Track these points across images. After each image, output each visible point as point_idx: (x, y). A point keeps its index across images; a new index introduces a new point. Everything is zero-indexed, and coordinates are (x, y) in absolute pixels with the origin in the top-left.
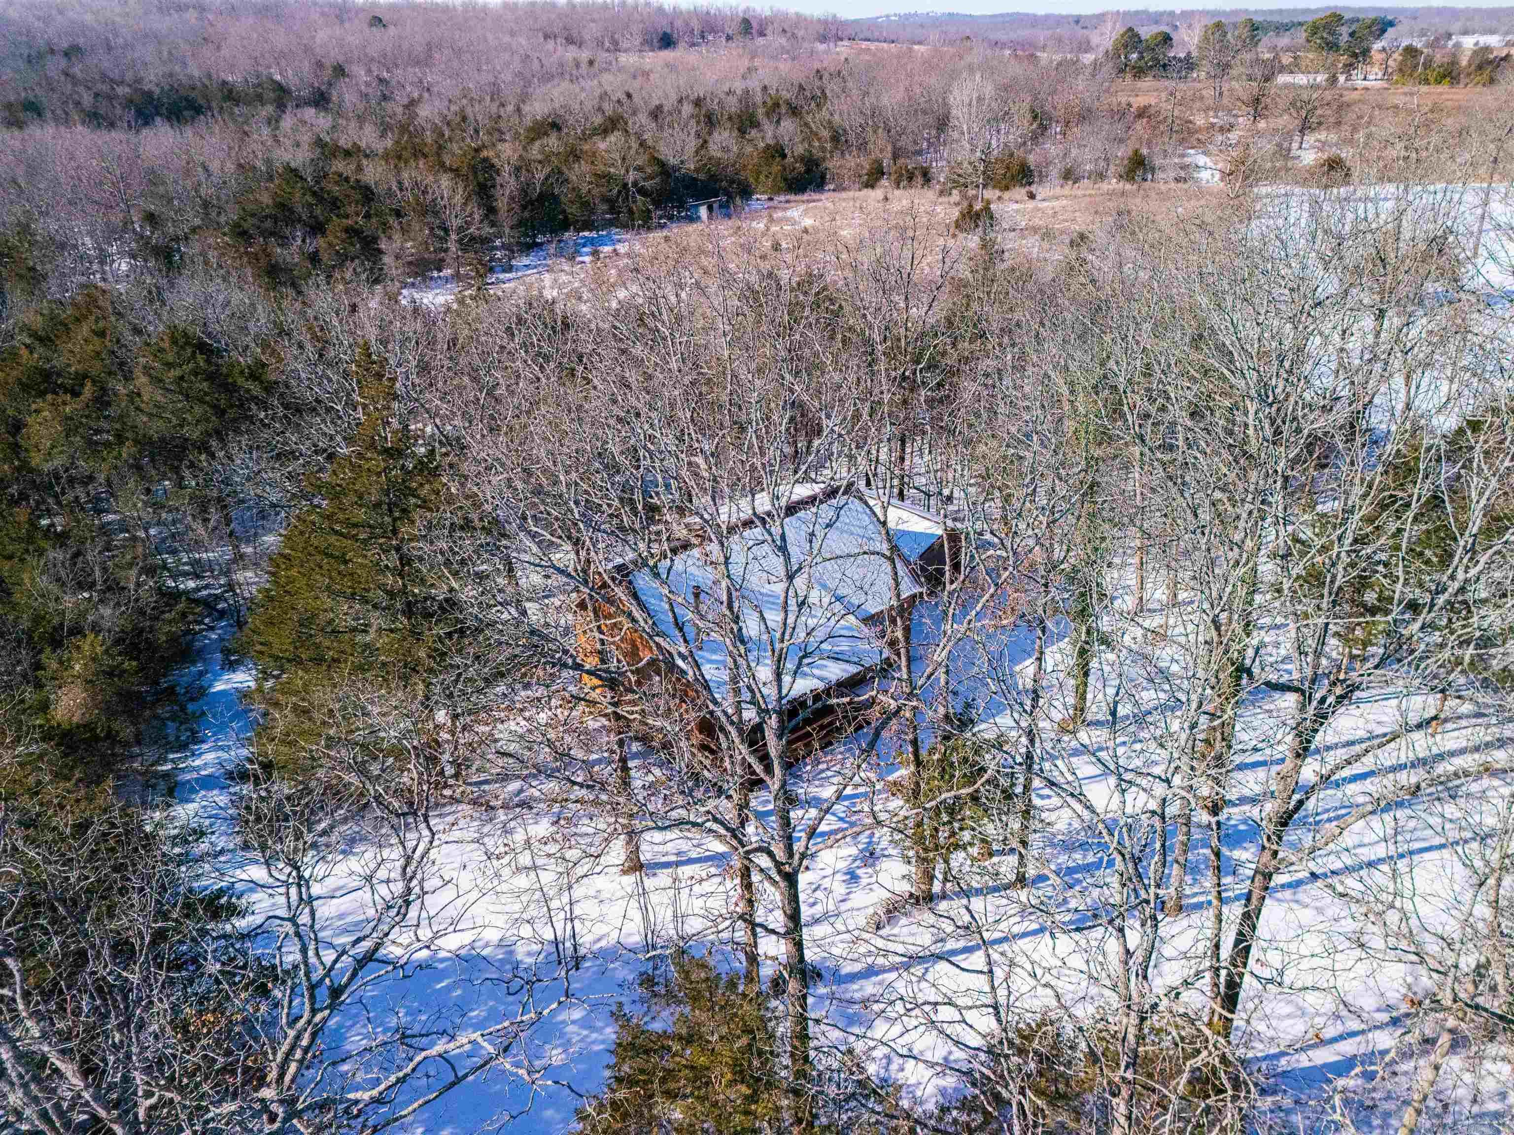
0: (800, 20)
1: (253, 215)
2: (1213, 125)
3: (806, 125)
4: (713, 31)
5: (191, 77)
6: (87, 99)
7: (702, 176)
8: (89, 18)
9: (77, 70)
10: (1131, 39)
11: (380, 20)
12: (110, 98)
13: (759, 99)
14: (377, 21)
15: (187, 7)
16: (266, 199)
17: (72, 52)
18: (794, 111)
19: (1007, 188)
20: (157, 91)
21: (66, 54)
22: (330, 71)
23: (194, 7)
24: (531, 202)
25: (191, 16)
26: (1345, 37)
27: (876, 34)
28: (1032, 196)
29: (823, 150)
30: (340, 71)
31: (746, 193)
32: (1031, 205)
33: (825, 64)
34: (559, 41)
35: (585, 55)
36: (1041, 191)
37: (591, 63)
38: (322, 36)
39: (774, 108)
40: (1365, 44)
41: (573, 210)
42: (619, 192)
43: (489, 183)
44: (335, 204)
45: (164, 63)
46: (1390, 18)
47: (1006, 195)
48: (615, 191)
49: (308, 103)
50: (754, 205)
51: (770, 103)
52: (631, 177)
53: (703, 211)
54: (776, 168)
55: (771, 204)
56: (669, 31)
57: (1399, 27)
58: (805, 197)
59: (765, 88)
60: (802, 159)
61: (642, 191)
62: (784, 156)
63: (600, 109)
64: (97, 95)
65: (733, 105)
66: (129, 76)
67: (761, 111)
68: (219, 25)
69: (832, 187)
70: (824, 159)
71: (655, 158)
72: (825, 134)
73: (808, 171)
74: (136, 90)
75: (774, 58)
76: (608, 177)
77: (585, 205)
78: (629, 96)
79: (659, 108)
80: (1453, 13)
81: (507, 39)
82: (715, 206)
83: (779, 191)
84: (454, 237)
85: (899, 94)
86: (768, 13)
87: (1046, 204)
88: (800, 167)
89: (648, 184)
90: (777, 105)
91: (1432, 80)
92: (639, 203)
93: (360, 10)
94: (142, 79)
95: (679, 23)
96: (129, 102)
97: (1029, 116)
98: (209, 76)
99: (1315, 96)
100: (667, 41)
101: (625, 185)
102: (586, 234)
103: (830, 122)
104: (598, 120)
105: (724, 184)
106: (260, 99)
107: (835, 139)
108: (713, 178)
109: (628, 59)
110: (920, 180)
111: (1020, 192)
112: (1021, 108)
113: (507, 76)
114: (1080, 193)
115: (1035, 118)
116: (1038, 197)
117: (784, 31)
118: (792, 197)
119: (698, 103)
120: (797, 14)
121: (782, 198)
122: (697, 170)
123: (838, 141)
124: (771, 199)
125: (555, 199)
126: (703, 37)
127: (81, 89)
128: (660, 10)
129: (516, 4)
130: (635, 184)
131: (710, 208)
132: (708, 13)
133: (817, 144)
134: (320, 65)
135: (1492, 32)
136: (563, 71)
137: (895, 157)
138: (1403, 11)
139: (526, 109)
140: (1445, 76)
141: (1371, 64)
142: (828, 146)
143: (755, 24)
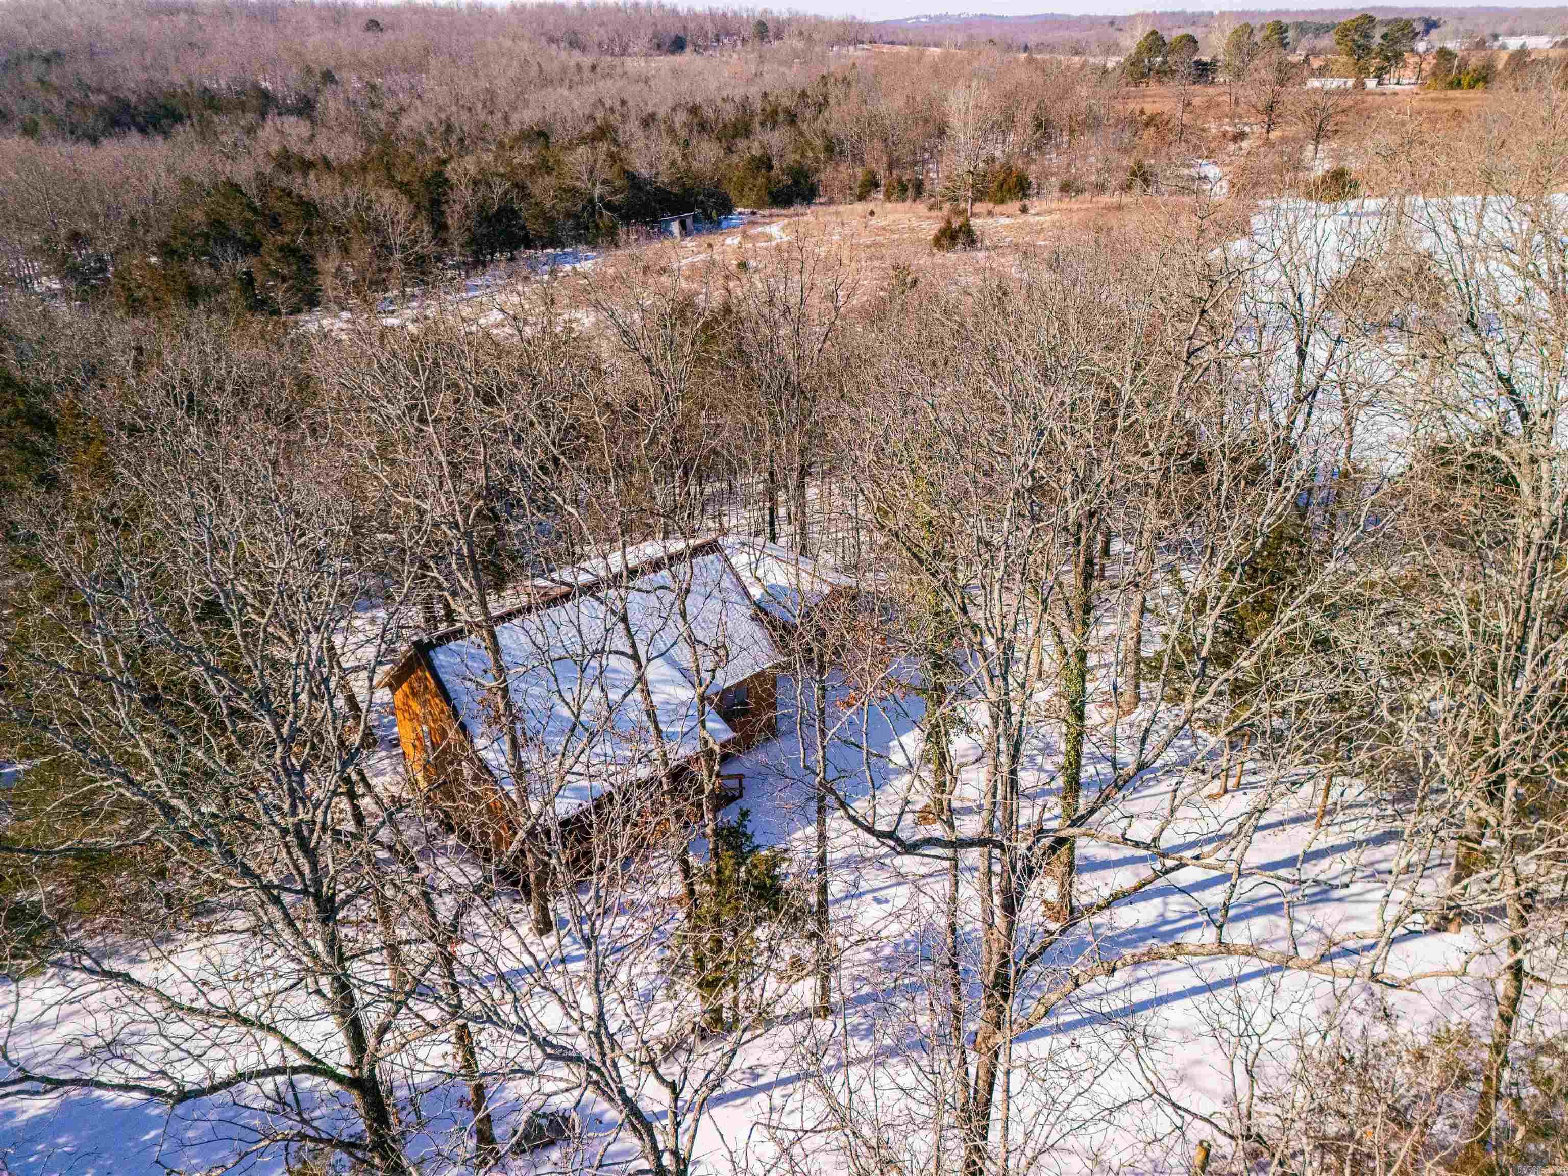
0: (819, 23)
1: (183, 233)
2: (1225, 134)
3: (801, 134)
4: (728, 34)
5: (171, 84)
6: (59, 107)
7: (676, 190)
8: (72, 23)
9: (53, 78)
10: (1155, 42)
11: (377, 24)
12: (83, 106)
13: (758, 105)
14: (373, 25)
15: (178, 11)
16: (199, 216)
17: (53, 58)
18: (792, 119)
19: (1002, 201)
20: (133, 99)
21: (47, 60)
22: (318, 78)
23: (186, 11)
24: (488, 219)
25: (182, 19)
26: (1377, 39)
27: (901, 37)
28: (1024, 210)
29: (817, 160)
30: (328, 77)
31: (725, 207)
32: (1023, 218)
33: (832, 69)
34: (562, 45)
35: (587, 61)
36: (1035, 205)
37: (594, 68)
38: (313, 41)
39: (772, 117)
40: (1397, 47)
41: (534, 227)
42: (584, 208)
43: (443, 199)
44: (275, 222)
45: (145, 69)
46: (1434, 18)
47: (999, 208)
48: (580, 207)
49: (290, 111)
50: (735, 219)
51: (768, 109)
52: (597, 191)
53: (675, 227)
54: (761, 180)
55: (752, 218)
56: (681, 34)
57: (1443, 29)
58: (791, 211)
59: (765, 95)
60: (790, 171)
61: (609, 206)
62: (770, 167)
63: (592, 118)
64: (70, 103)
65: (730, 113)
66: (108, 85)
67: (757, 120)
68: (209, 30)
69: (823, 200)
70: (817, 170)
71: (625, 171)
72: (818, 142)
73: (796, 182)
74: (111, 98)
75: (782, 63)
76: (574, 191)
77: (549, 221)
78: (623, 102)
79: (652, 116)
80: (1500, 14)
81: (508, 43)
82: (689, 222)
83: (761, 205)
84: (397, 256)
85: (899, 102)
86: (786, 15)
87: (1037, 218)
88: (787, 180)
89: (617, 199)
90: (775, 113)
91: (1465, 83)
92: (606, 219)
93: (358, 14)
94: (121, 86)
95: (691, 26)
96: (102, 111)
97: (1031, 126)
98: (191, 83)
99: (1330, 103)
100: (678, 45)
101: (591, 201)
102: (550, 251)
103: (824, 131)
104: (588, 129)
105: (701, 198)
106: (242, 107)
107: (829, 149)
108: (688, 192)
109: (635, 64)
110: (911, 192)
111: (1014, 206)
112: (1025, 117)
113: (502, 82)
114: (1076, 207)
115: (1039, 126)
116: (1031, 211)
117: (801, 33)
118: (775, 211)
119: (694, 110)
120: (816, 17)
121: (766, 212)
122: (672, 183)
123: (832, 150)
124: (753, 213)
125: (515, 214)
126: (718, 41)
127: (54, 98)
128: (674, 12)
129: (524, 6)
130: (601, 198)
131: (683, 224)
132: (724, 15)
133: (810, 154)
134: (309, 71)
135: (1539, 33)
136: (563, 78)
137: (890, 168)
138: (1448, 11)
139: (515, 118)
140: (1478, 80)
141: (1405, 67)
142: (822, 156)
143: (771, 26)
